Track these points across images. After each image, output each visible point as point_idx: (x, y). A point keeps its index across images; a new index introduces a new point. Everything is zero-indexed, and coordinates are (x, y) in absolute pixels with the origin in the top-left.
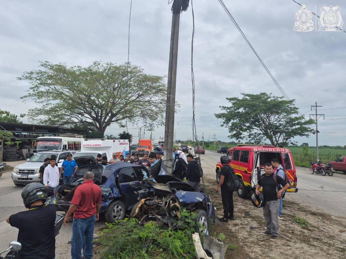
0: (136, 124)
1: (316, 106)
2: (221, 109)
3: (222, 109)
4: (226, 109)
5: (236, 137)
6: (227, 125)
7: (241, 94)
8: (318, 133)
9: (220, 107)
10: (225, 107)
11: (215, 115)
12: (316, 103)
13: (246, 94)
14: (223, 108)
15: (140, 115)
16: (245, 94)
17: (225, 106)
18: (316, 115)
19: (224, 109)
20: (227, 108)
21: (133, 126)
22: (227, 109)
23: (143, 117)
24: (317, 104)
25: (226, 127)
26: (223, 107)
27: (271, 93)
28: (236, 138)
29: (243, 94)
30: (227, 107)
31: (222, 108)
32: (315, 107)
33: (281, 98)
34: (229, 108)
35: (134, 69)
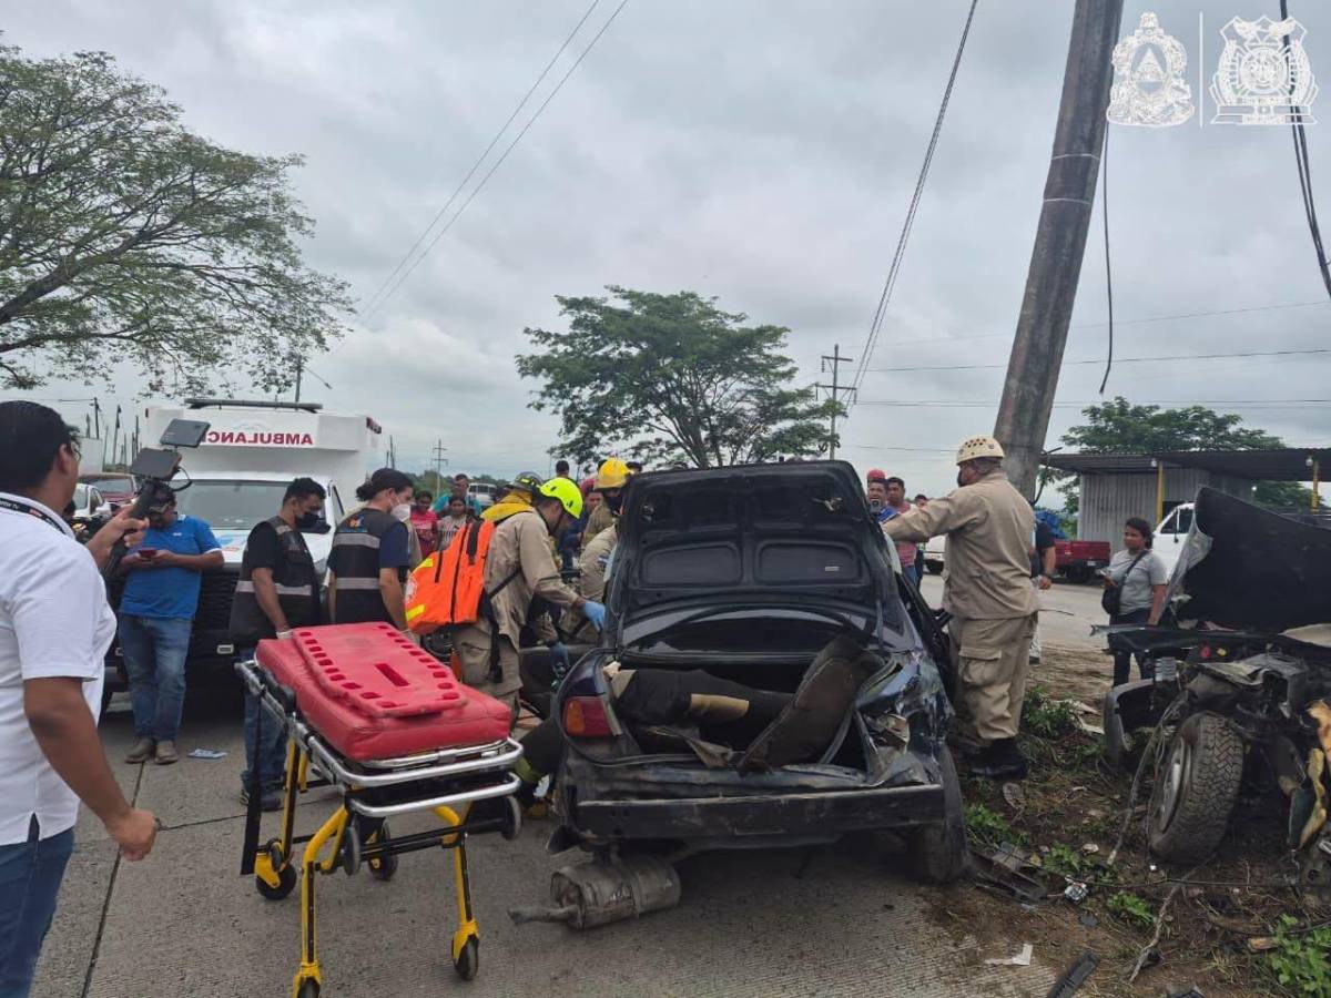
0: (104, 375)
1: (836, 359)
2: (532, 341)
3: (536, 342)
4: (549, 342)
5: (578, 454)
6: (560, 404)
7: (606, 287)
8: (836, 449)
9: (527, 331)
10: (548, 336)
11: (521, 361)
12: (836, 348)
13: (627, 289)
14: (537, 339)
15: (128, 334)
16: (622, 291)
17: (545, 331)
18: (835, 388)
19: (543, 342)
20: (553, 339)
21: (87, 383)
22: (555, 343)
23: (147, 344)
24: (840, 350)
25: (555, 412)
26: (539, 333)
27: (715, 298)
28: (577, 458)
29: (616, 291)
30: (557, 335)
31: (533, 337)
32: (832, 362)
33: (737, 319)
34: (560, 339)
35: (125, 93)
